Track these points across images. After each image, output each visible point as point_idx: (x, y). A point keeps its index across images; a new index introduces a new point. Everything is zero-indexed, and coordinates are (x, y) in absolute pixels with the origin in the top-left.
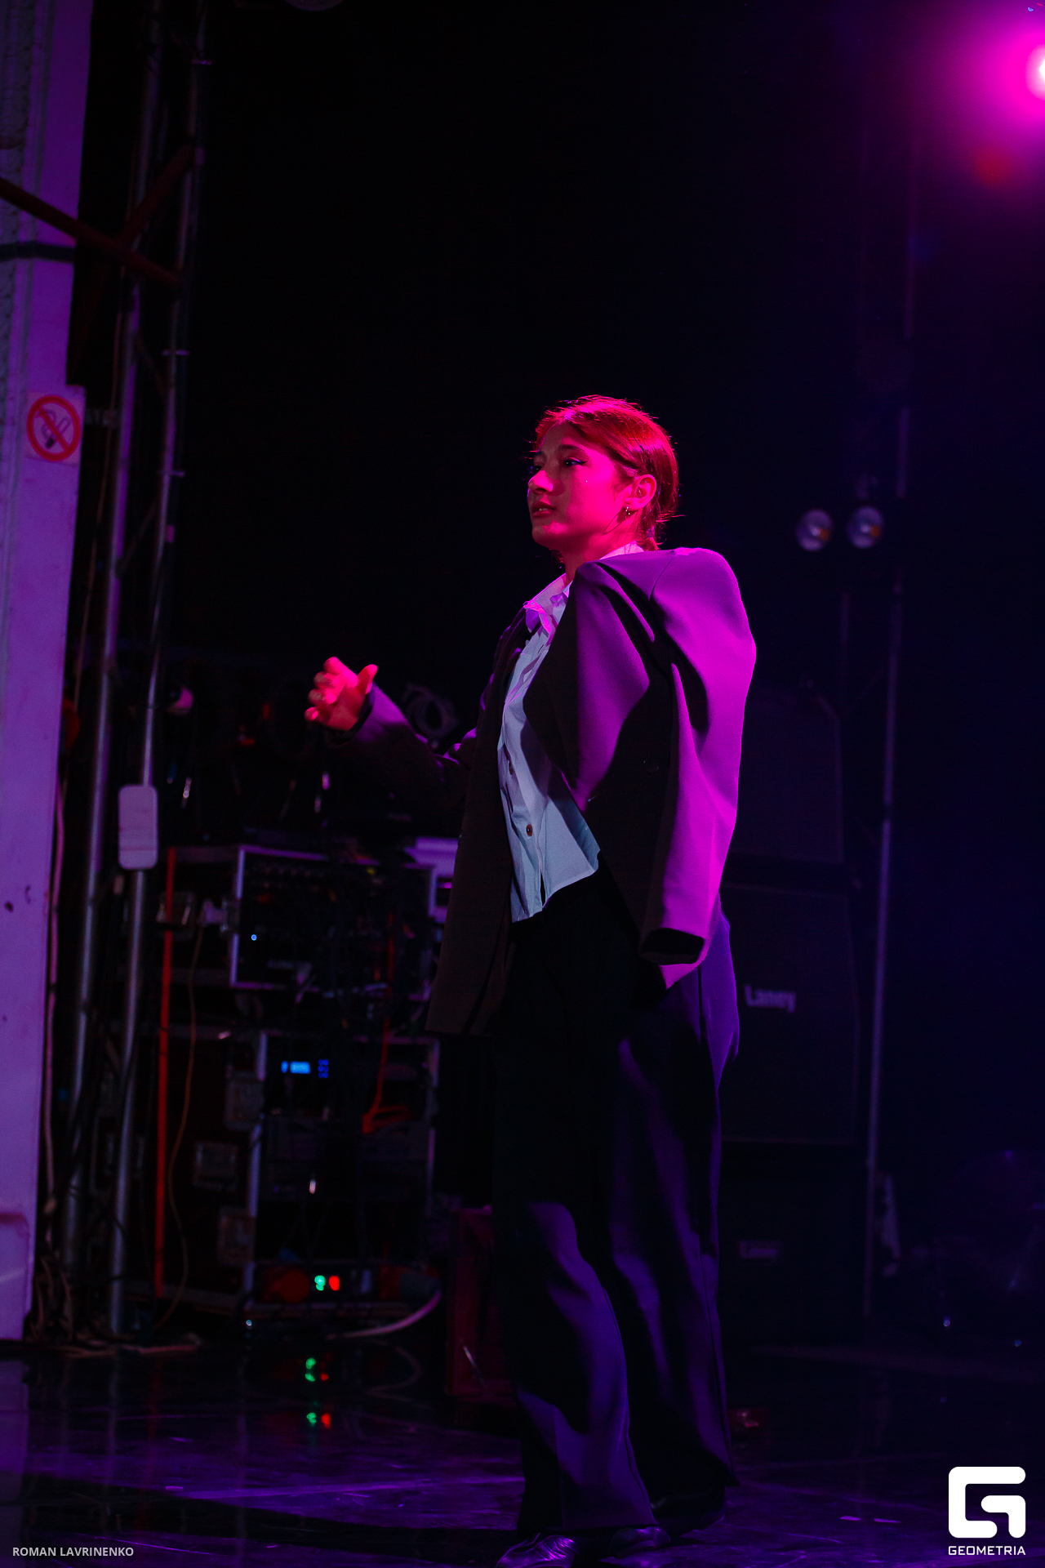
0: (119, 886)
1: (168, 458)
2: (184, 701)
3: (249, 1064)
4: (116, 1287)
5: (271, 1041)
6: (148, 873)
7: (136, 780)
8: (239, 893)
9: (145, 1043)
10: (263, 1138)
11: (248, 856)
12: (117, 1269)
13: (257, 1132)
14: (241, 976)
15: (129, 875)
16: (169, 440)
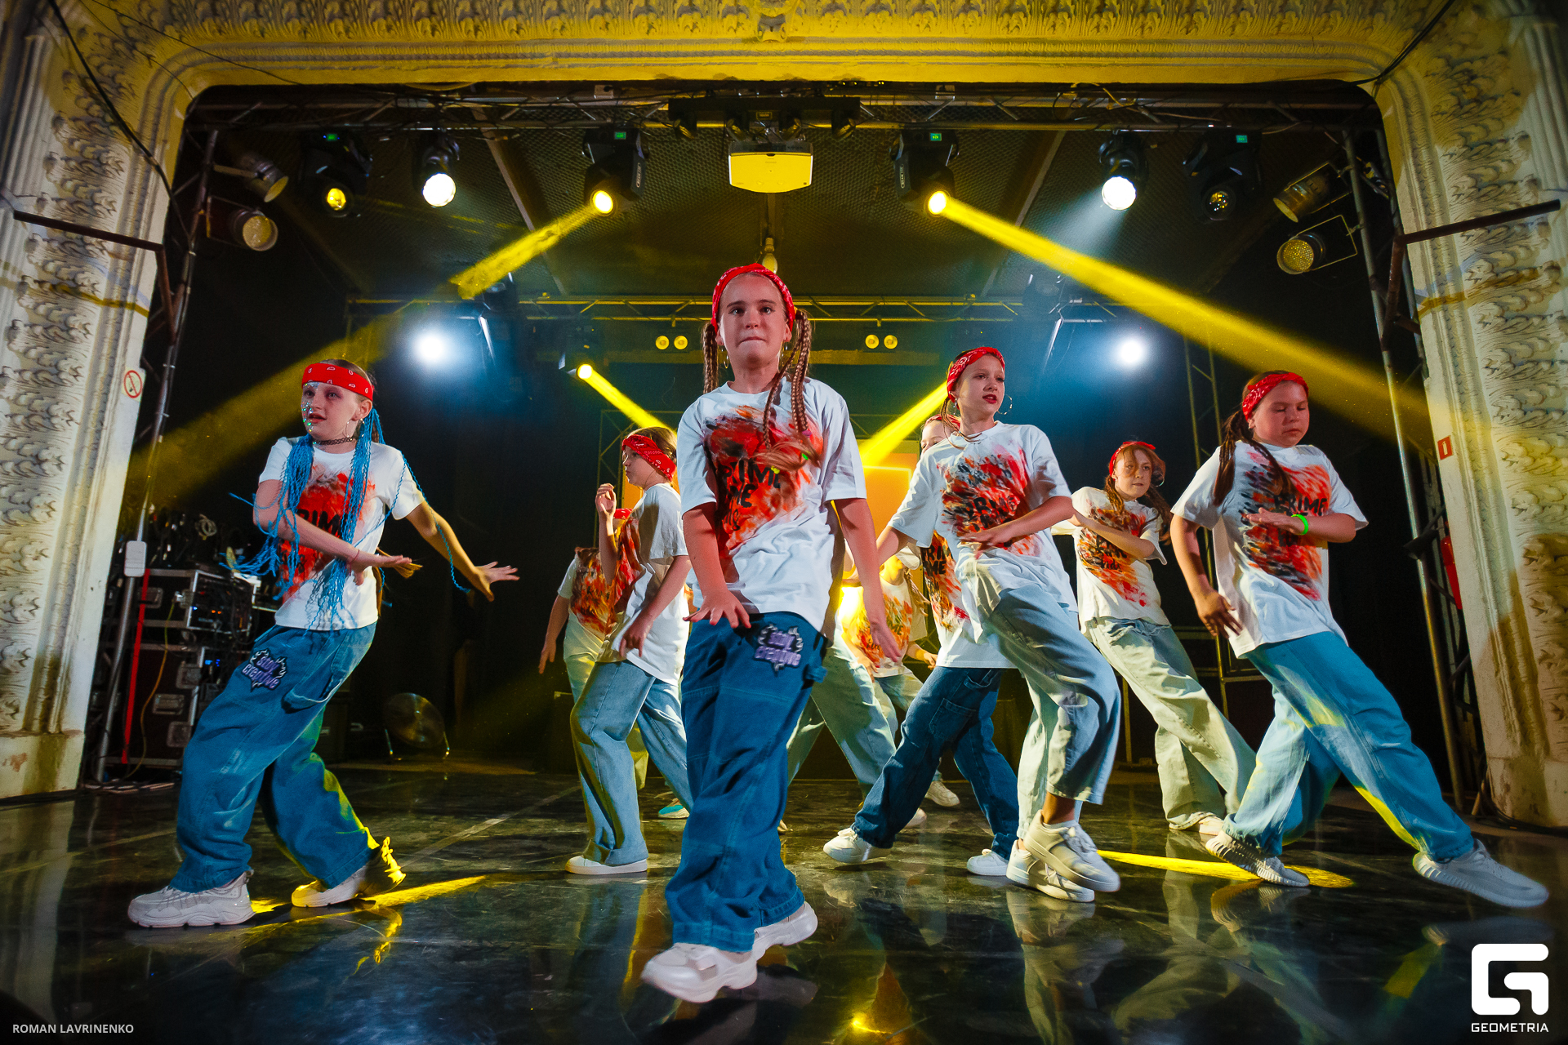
0: (120, 583)
1: (162, 408)
2: (152, 508)
3: (195, 661)
4: (102, 761)
5: (206, 651)
6: (137, 579)
7: (134, 538)
8: (194, 590)
9: (127, 652)
10: (199, 692)
11: (200, 575)
12: (103, 752)
13: (197, 688)
14: (191, 625)
15: (126, 579)
16: (164, 400)
